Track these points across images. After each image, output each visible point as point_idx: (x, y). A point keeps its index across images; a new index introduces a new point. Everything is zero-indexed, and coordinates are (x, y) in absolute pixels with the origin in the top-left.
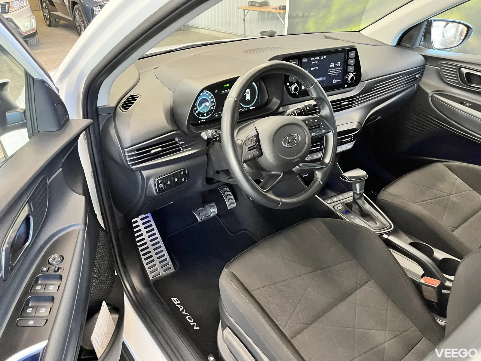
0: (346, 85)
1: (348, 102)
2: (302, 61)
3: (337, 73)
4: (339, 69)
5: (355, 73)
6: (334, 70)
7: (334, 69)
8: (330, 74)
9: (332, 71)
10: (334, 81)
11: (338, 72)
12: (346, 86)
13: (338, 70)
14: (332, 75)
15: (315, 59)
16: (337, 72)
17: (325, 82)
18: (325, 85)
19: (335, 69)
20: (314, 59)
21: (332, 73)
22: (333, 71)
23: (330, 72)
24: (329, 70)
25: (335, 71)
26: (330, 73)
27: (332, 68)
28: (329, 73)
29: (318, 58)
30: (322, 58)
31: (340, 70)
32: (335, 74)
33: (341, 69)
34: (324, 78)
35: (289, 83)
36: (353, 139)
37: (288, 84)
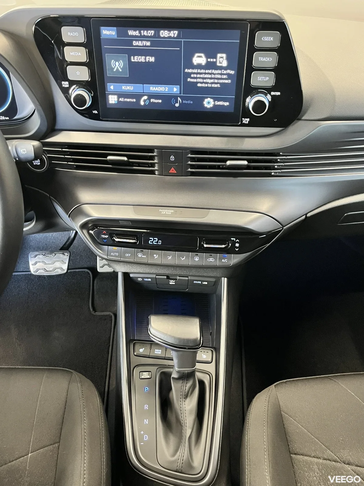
0: (248, 120)
1: (248, 162)
2: (99, 33)
3: (219, 83)
4: (221, 74)
5: (278, 93)
6: (205, 73)
7: (207, 71)
8: (192, 80)
9: (198, 76)
10: (209, 103)
11: (221, 81)
12: (246, 121)
13: (218, 74)
14: (199, 85)
15: (140, 33)
16: (216, 81)
17: (179, 99)
18: (177, 105)
19: (210, 71)
20: (136, 33)
21: (199, 80)
22: (202, 76)
23: (192, 76)
24: (190, 71)
25: (210, 76)
26: (195, 80)
27: (199, 66)
28: (189, 80)
29: (151, 33)
30: (164, 33)
31: (225, 77)
32: (210, 85)
33: (228, 74)
34: (175, 90)
35: (67, 83)
36: (237, 248)
37: (65, 84)
